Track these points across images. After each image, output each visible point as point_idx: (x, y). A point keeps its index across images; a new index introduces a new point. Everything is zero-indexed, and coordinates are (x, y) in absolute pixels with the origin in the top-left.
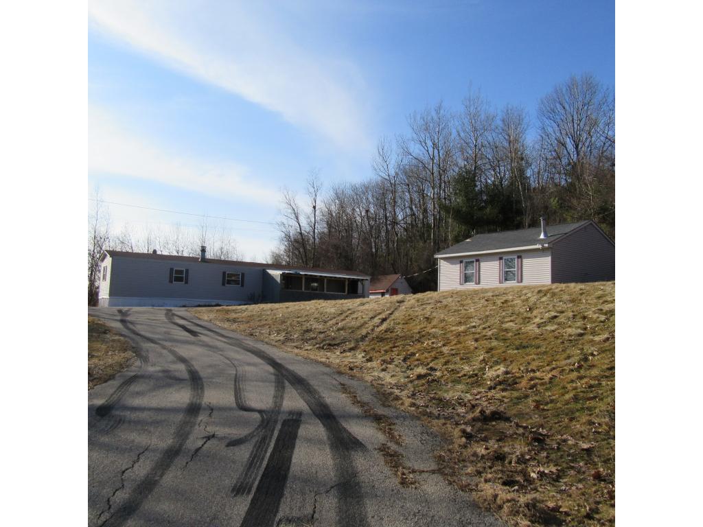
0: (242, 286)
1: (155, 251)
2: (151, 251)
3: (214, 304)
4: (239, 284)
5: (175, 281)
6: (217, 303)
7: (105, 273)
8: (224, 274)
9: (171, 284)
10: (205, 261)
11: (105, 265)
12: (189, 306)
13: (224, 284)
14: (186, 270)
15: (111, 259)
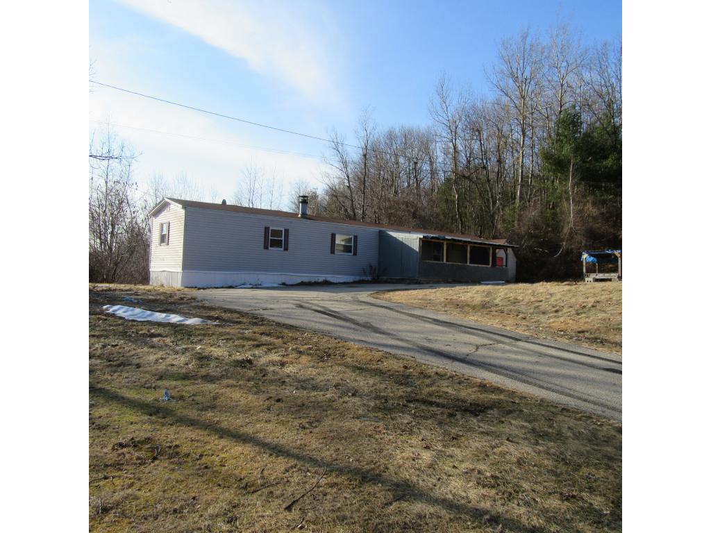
0: (355, 254)
1: (224, 202)
2: (220, 202)
3: (321, 280)
4: (351, 252)
5: (271, 246)
6: (324, 278)
7: (165, 232)
8: (333, 236)
9: (266, 251)
10: (307, 218)
11: (162, 222)
12: (290, 283)
13: (333, 252)
14: (285, 230)
15: (183, 212)
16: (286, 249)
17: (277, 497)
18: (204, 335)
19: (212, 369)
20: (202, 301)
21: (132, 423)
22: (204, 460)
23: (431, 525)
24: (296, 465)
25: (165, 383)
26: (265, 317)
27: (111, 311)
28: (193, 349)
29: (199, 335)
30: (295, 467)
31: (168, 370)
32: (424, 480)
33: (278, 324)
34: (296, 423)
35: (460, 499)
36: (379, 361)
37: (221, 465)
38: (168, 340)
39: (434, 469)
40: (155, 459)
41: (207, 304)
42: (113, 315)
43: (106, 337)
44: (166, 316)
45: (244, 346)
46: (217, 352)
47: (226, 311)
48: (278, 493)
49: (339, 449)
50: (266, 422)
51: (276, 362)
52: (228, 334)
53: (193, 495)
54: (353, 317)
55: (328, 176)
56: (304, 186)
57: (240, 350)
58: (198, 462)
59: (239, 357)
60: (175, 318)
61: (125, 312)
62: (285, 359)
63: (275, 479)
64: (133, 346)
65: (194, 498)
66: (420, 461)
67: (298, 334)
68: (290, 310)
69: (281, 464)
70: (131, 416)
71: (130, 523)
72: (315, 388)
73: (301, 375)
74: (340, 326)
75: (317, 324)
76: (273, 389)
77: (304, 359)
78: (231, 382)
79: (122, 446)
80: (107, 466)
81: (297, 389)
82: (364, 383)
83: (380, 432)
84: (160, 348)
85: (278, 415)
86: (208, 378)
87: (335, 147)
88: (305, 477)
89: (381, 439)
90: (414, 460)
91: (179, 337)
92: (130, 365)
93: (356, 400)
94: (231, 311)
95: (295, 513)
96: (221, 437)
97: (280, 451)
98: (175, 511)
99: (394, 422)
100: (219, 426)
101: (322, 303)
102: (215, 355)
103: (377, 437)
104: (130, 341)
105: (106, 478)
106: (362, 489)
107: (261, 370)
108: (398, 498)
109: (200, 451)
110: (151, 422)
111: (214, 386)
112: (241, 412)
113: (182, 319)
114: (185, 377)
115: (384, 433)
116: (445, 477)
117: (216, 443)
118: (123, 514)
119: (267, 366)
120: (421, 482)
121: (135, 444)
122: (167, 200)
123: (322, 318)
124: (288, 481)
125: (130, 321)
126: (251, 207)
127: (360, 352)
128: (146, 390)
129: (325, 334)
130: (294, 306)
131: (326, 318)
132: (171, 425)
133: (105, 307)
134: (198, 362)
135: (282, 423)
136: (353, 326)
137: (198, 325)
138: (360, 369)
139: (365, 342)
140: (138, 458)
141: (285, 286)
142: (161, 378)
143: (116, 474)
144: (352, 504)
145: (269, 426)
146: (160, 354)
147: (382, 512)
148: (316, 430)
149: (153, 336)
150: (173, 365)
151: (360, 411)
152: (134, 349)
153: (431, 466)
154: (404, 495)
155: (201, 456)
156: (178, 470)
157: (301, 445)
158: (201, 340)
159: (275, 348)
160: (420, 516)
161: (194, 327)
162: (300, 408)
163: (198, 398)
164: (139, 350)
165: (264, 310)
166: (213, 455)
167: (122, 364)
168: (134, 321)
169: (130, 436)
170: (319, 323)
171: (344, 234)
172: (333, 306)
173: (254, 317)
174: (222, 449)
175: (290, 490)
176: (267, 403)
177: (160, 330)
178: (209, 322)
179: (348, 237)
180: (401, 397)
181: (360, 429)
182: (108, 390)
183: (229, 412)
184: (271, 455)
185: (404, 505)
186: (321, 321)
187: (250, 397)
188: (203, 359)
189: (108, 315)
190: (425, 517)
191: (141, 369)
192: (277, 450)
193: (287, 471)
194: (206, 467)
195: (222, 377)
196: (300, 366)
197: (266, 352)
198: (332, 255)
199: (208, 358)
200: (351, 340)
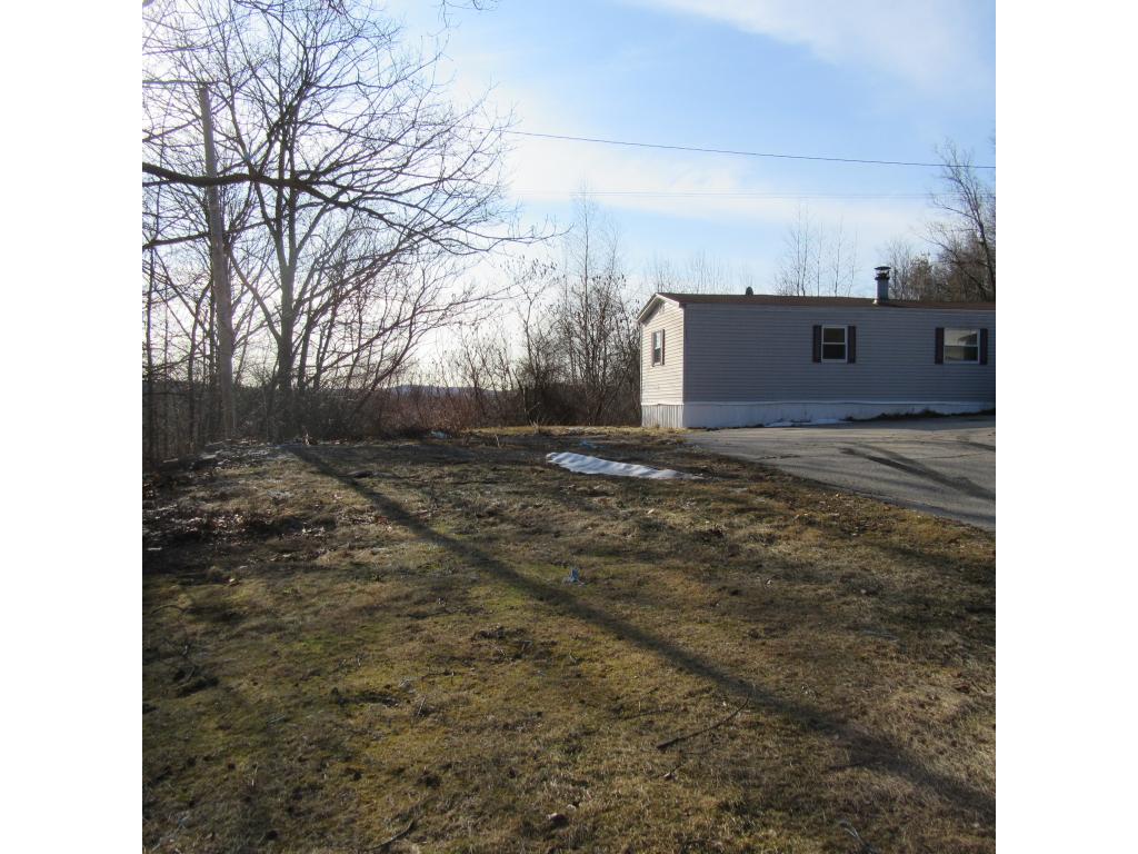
0: (983, 362)
1: (749, 290)
2: (742, 292)
3: (918, 410)
4: (975, 359)
5: (825, 357)
6: (924, 408)
7: (659, 346)
8: (940, 334)
9: (816, 365)
10: (888, 305)
11: (656, 330)
12: (862, 417)
13: (939, 360)
14: (849, 327)
15: (681, 312)
16: (852, 360)
17: (657, 730)
18: (668, 494)
19: (660, 544)
20: (691, 446)
21: (512, 608)
22: (581, 666)
23: (897, 814)
24: (710, 689)
25: (583, 559)
26: (779, 468)
27: (554, 461)
28: (643, 513)
29: (660, 494)
30: (708, 692)
31: (594, 542)
32: (923, 742)
33: (797, 480)
34: (746, 628)
35: (980, 782)
36: (951, 541)
37: (600, 676)
38: (612, 501)
39: (955, 726)
40: (518, 657)
41: (697, 450)
42: (556, 467)
43: (533, 494)
44: (626, 467)
45: (721, 511)
46: (674, 518)
47: (721, 459)
48: (661, 724)
49: (796, 674)
50: (701, 622)
51: (761, 535)
52: (705, 493)
53: (541, 709)
54: (937, 469)
55: (942, 228)
56: (903, 252)
57: (713, 516)
58: (571, 668)
59: (706, 526)
60: (638, 470)
61: (573, 461)
62: (778, 533)
63: (666, 704)
64: (563, 508)
65: (539, 714)
66: (933, 710)
67: (822, 497)
68: (827, 458)
69: (687, 683)
70: (516, 599)
71: (446, 733)
72: (808, 578)
73: (794, 558)
74: (906, 484)
75: (865, 480)
76: (734, 577)
77: (810, 534)
78: (678, 562)
79: (484, 635)
80: (453, 658)
81: (776, 578)
82: (901, 576)
83: (885, 655)
84: (597, 511)
85: (723, 614)
86: (647, 556)
87: (951, 175)
88: (716, 707)
89: (882, 666)
90: (922, 706)
91: (630, 496)
92: (547, 532)
93: (869, 602)
94: (729, 460)
95: (670, 757)
96: (620, 638)
97: (698, 667)
98: (506, 726)
99: (922, 642)
100: (626, 622)
101: (890, 447)
102: (670, 522)
103: (877, 662)
104: (561, 500)
105: (446, 673)
106: (800, 738)
107: (731, 548)
108: (857, 763)
109: (581, 653)
110: (536, 609)
111: (647, 566)
112: (668, 605)
113: (646, 471)
114: (615, 553)
115: (892, 658)
116: (970, 742)
117: (608, 643)
118: (444, 721)
119: (745, 542)
120: (916, 744)
121: (501, 635)
122: (658, 296)
123: (878, 470)
124: (685, 710)
125: (574, 473)
126: (801, 294)
127: (924, 526)
128: (553, 567)
129: (870, 495)
130: (838, 452)
131: (887, 471)
132: (561, 615)
133: (549, 455)
134: (643, 533)
135: (725, 627)
136: (931, 483)
137: (667, 480)
138: (907, 554)
139: (942, 510)
140: (497, 654)
141: (851, 422)
142: (580, 551)
143: (461, 671)
144: (771, 758)
145: (701, 628)
146: (594, 518)
147: (819, 778)
148: (770, 642)
149: (595, 494)
150: (603, 535)
151: (867, 620)
152: (562, 512)
153: (952, 721)
154: (874, 760)
155: (580, 660)
156: (540, 675)
157: (736, 661)
158: (660, 501)
159: (770, 515)
160: (885, 798)
161: (660, 483)
162: (764, 606)
163: (617, 583)
164: (567, 513)
165: (782, 457)
166: (597, 660)
167: (539, 531)
168: (580, 474)
169: (499, 625)
170: (871, 478)
171: (961, 328)
172: (910, 451)
173: (762, 468)
174: (613, 655)
175: (681, 722)
176: (716, 595)
177: (608, 487)
178: (686, 476)
179: (967, 333)
180: (961, 602)
181: (850, 647)
182: (503, 564)
183: (652, 604)
184: (681, 669)
185: (865, 775)
186: (874, 474)
187: (694, 585)
188: (650, 528)
189: (550, 466)
190: (895, 799)
191: (560, 539)
192: (692, 665)
193: (691, 694)
194: (579, 676)
195: (668, 554)
196: (799, 544)
197: (752, 520)
198: (938, 366)
199: (658, 527)
200: (915, 506)
